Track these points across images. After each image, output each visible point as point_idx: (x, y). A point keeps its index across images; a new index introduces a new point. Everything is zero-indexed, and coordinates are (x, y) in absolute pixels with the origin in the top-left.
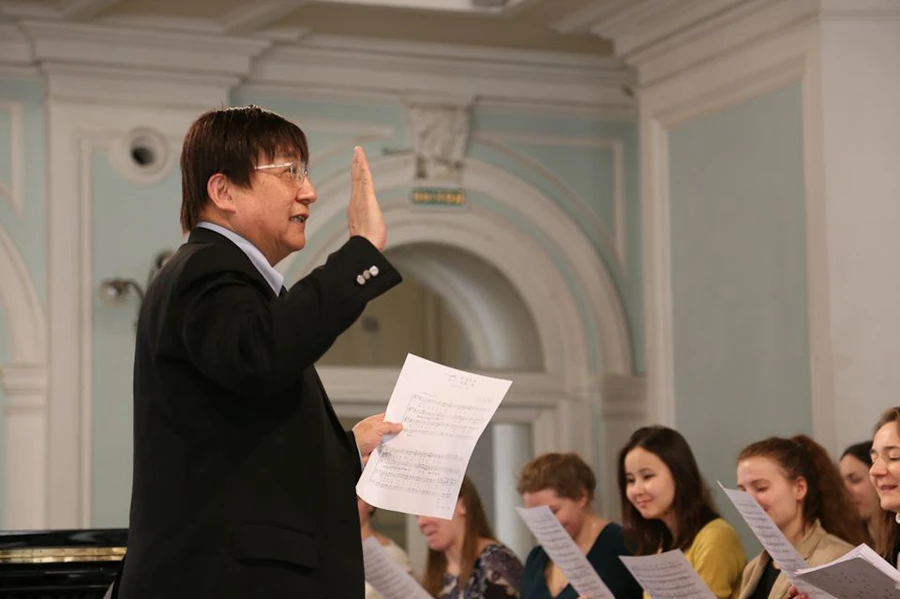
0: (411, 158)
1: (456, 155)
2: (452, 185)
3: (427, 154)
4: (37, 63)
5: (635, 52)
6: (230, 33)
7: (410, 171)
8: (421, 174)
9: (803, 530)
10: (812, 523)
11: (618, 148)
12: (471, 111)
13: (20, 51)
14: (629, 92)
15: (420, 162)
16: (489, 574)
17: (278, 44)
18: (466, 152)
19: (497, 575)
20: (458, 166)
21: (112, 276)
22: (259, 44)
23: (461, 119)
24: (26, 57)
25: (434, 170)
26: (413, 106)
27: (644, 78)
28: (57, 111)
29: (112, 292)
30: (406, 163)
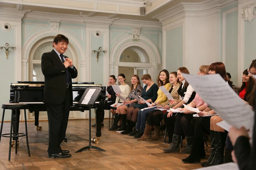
0: (133, 35)
1: (139, 35)
2: (138, 39)
3: (135, 34)
4: (85, 22)
5: (162, 21)
6: (109, 18)
7: (133, 37)
8: (134, 37)
9: (177, 84)
10: (178, 83)
11: (160, 34)
12: (140, 29)
13: (82, 21)
14: (161, 26)
15: (134, 35)
16: (138, 88)
17: (115, 20)
18: (140, 34)
19: (139, 89)
20: (139, 36)
21: (94, 50)
22: (113, 20)
23: (139, 30)
24: (84, 22)
25: (135, 36)
26: (133, 28)
27: (163, 25)
28: (87, 28)
29: (94, 52)
30: (132, 35)
